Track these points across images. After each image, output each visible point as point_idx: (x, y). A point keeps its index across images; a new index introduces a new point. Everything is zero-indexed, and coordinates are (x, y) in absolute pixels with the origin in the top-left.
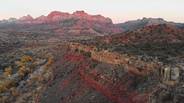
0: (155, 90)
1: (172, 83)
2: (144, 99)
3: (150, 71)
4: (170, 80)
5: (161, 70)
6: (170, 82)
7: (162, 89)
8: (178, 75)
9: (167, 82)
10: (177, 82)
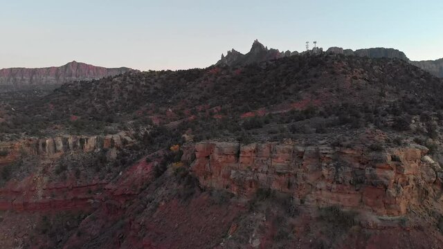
0: (40, 169)
1: (58, 155)
2: (32, 182)
3: (20, 152)
4: (56, 152)
5: (38, 145)
6: (55, 155)
7: (49, 165)
8: (62, 145)
9: (51, 156)
10: (63, 152)
